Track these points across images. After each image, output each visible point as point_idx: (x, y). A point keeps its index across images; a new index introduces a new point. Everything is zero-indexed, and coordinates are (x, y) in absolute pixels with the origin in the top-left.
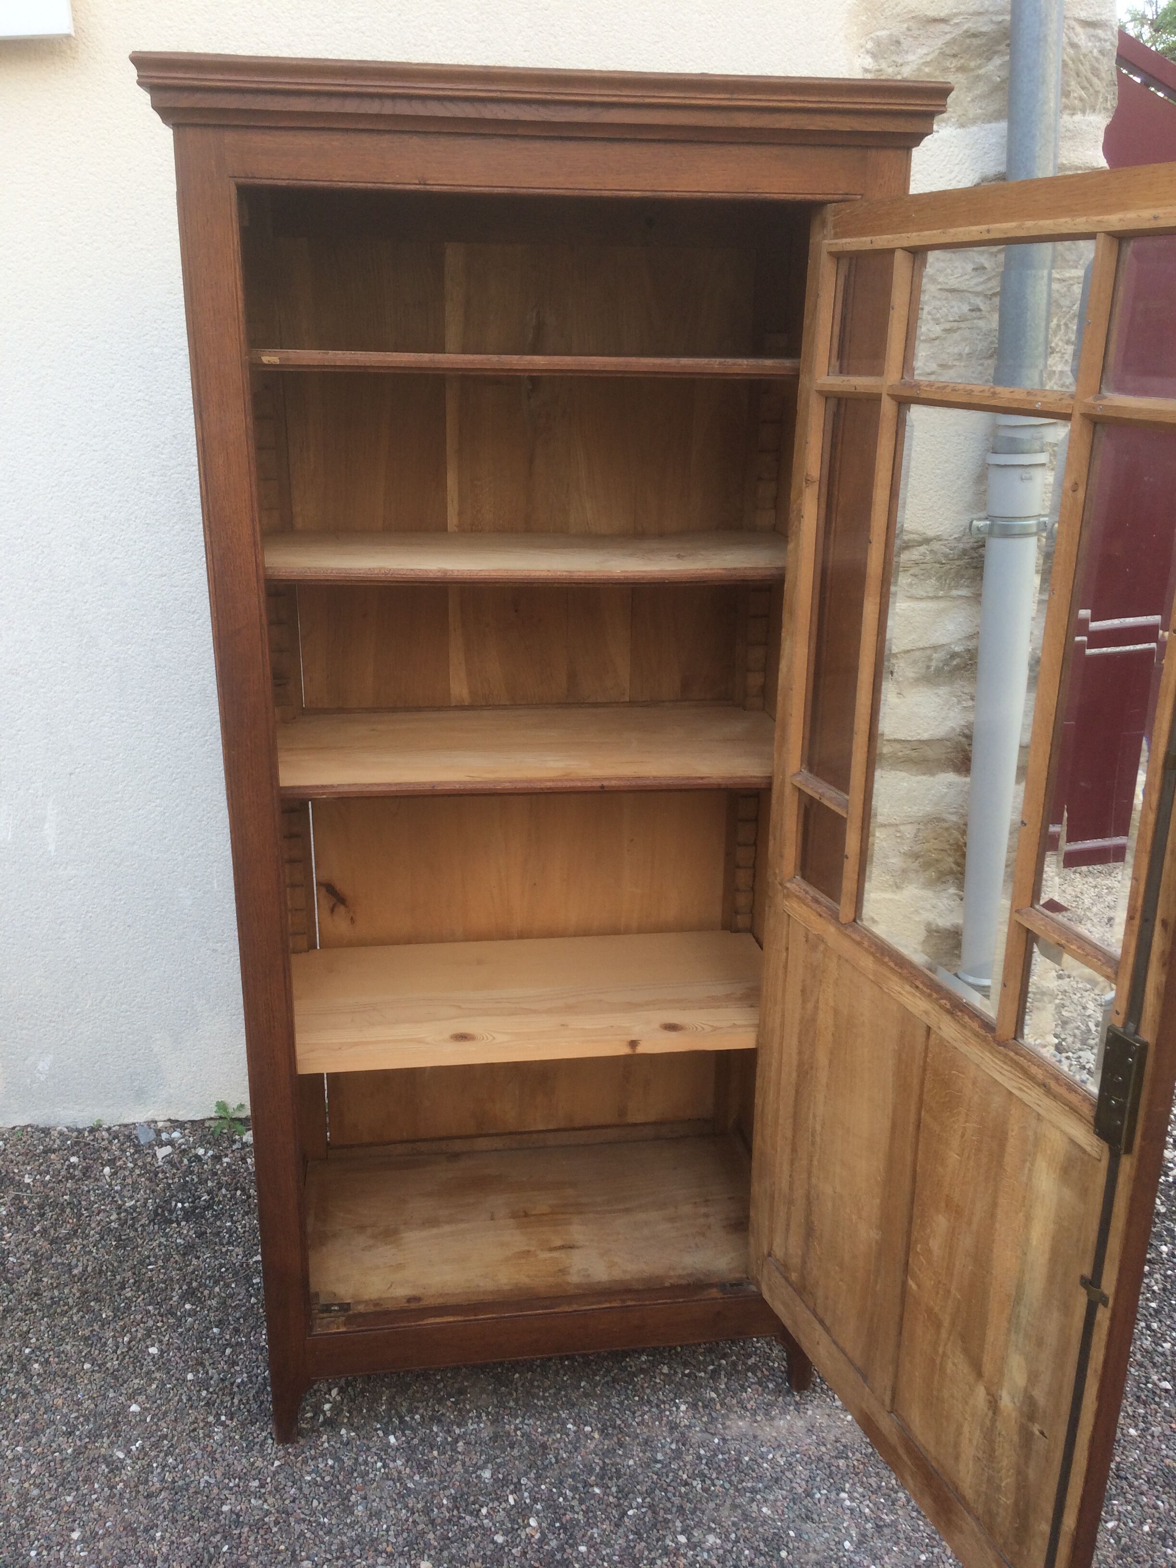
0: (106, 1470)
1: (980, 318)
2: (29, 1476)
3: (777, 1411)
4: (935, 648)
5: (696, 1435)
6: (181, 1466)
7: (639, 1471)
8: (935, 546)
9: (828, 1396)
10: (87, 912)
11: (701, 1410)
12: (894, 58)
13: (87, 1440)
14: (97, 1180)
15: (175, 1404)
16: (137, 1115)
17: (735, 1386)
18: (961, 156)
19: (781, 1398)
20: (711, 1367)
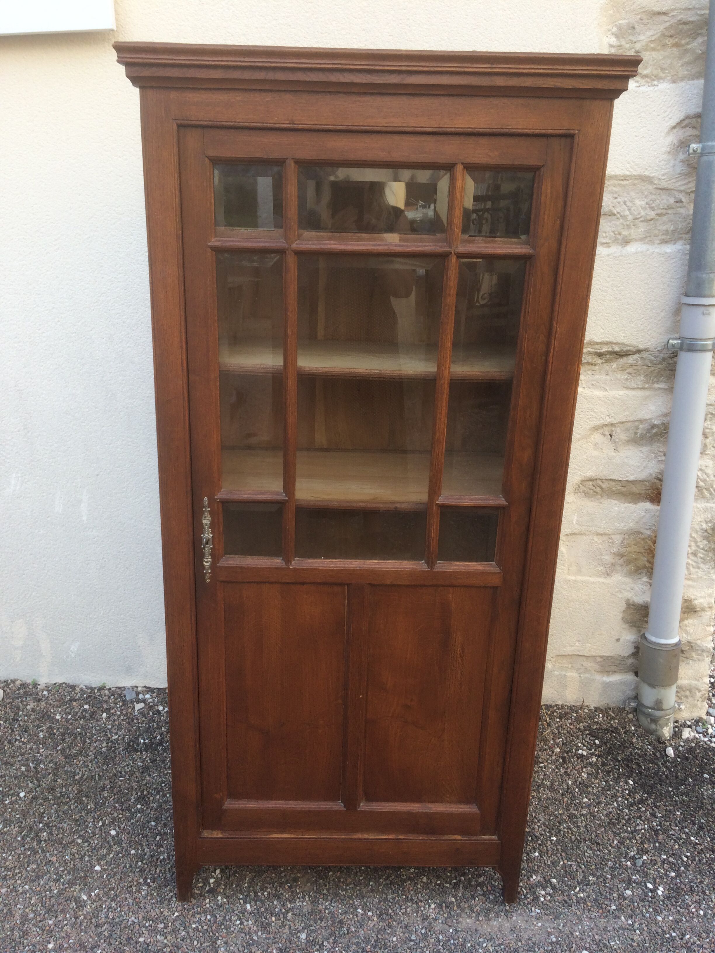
0: (75, 906)
1: (681, 207)
2: (29, 904)
3: (493, 915)
4: (641, 421)
5: (438, 926)
6: (119, 909)
7: (399, 945)
8: (645, 355)
9: (528, 908)
10: (103, 558)
11: (444, 909)
12: (631, 38)
13: (67, 886)
14: (98, 721)
15: (122, 868)
16: (127, 682)
17: (468, 895)
18: (672, 101)
19: (497, 906)
20: (454, 881)
